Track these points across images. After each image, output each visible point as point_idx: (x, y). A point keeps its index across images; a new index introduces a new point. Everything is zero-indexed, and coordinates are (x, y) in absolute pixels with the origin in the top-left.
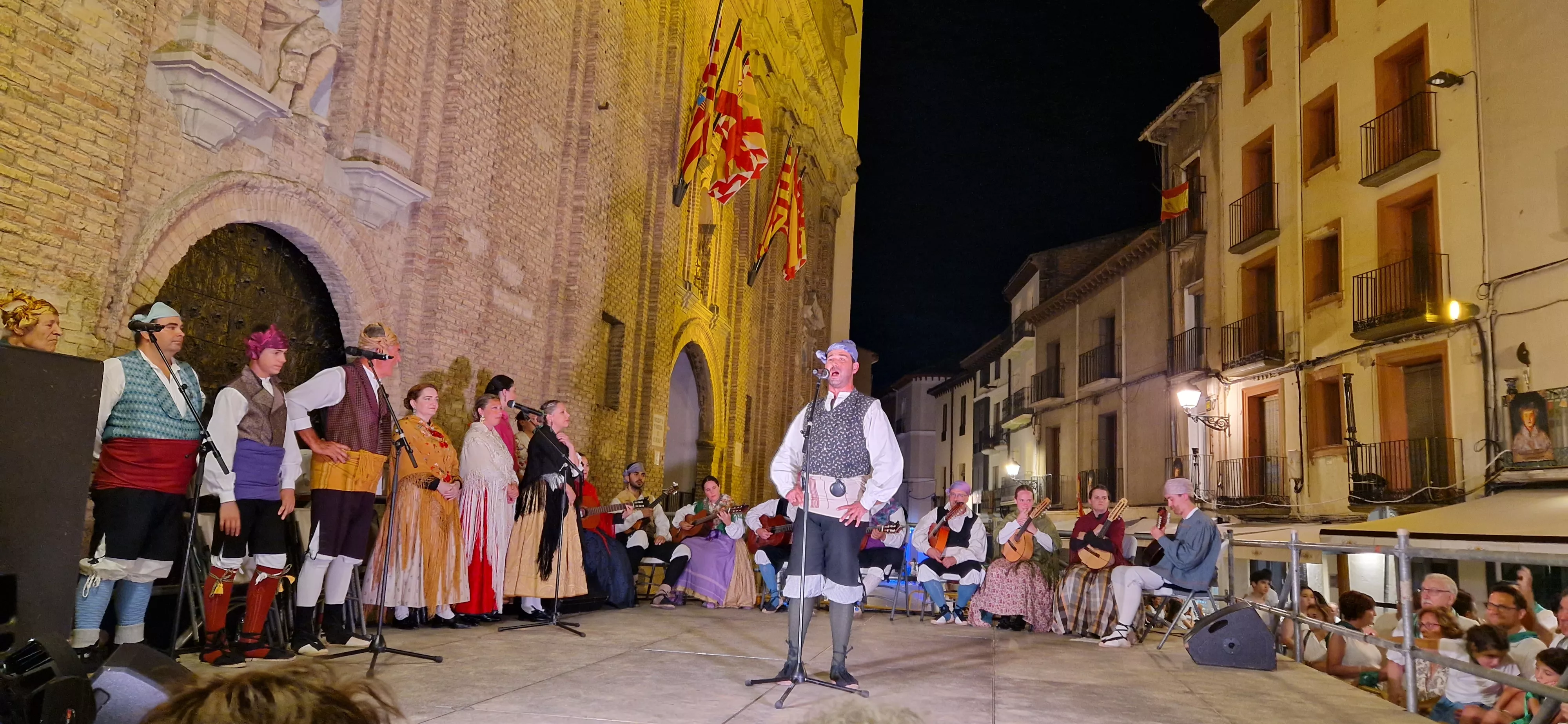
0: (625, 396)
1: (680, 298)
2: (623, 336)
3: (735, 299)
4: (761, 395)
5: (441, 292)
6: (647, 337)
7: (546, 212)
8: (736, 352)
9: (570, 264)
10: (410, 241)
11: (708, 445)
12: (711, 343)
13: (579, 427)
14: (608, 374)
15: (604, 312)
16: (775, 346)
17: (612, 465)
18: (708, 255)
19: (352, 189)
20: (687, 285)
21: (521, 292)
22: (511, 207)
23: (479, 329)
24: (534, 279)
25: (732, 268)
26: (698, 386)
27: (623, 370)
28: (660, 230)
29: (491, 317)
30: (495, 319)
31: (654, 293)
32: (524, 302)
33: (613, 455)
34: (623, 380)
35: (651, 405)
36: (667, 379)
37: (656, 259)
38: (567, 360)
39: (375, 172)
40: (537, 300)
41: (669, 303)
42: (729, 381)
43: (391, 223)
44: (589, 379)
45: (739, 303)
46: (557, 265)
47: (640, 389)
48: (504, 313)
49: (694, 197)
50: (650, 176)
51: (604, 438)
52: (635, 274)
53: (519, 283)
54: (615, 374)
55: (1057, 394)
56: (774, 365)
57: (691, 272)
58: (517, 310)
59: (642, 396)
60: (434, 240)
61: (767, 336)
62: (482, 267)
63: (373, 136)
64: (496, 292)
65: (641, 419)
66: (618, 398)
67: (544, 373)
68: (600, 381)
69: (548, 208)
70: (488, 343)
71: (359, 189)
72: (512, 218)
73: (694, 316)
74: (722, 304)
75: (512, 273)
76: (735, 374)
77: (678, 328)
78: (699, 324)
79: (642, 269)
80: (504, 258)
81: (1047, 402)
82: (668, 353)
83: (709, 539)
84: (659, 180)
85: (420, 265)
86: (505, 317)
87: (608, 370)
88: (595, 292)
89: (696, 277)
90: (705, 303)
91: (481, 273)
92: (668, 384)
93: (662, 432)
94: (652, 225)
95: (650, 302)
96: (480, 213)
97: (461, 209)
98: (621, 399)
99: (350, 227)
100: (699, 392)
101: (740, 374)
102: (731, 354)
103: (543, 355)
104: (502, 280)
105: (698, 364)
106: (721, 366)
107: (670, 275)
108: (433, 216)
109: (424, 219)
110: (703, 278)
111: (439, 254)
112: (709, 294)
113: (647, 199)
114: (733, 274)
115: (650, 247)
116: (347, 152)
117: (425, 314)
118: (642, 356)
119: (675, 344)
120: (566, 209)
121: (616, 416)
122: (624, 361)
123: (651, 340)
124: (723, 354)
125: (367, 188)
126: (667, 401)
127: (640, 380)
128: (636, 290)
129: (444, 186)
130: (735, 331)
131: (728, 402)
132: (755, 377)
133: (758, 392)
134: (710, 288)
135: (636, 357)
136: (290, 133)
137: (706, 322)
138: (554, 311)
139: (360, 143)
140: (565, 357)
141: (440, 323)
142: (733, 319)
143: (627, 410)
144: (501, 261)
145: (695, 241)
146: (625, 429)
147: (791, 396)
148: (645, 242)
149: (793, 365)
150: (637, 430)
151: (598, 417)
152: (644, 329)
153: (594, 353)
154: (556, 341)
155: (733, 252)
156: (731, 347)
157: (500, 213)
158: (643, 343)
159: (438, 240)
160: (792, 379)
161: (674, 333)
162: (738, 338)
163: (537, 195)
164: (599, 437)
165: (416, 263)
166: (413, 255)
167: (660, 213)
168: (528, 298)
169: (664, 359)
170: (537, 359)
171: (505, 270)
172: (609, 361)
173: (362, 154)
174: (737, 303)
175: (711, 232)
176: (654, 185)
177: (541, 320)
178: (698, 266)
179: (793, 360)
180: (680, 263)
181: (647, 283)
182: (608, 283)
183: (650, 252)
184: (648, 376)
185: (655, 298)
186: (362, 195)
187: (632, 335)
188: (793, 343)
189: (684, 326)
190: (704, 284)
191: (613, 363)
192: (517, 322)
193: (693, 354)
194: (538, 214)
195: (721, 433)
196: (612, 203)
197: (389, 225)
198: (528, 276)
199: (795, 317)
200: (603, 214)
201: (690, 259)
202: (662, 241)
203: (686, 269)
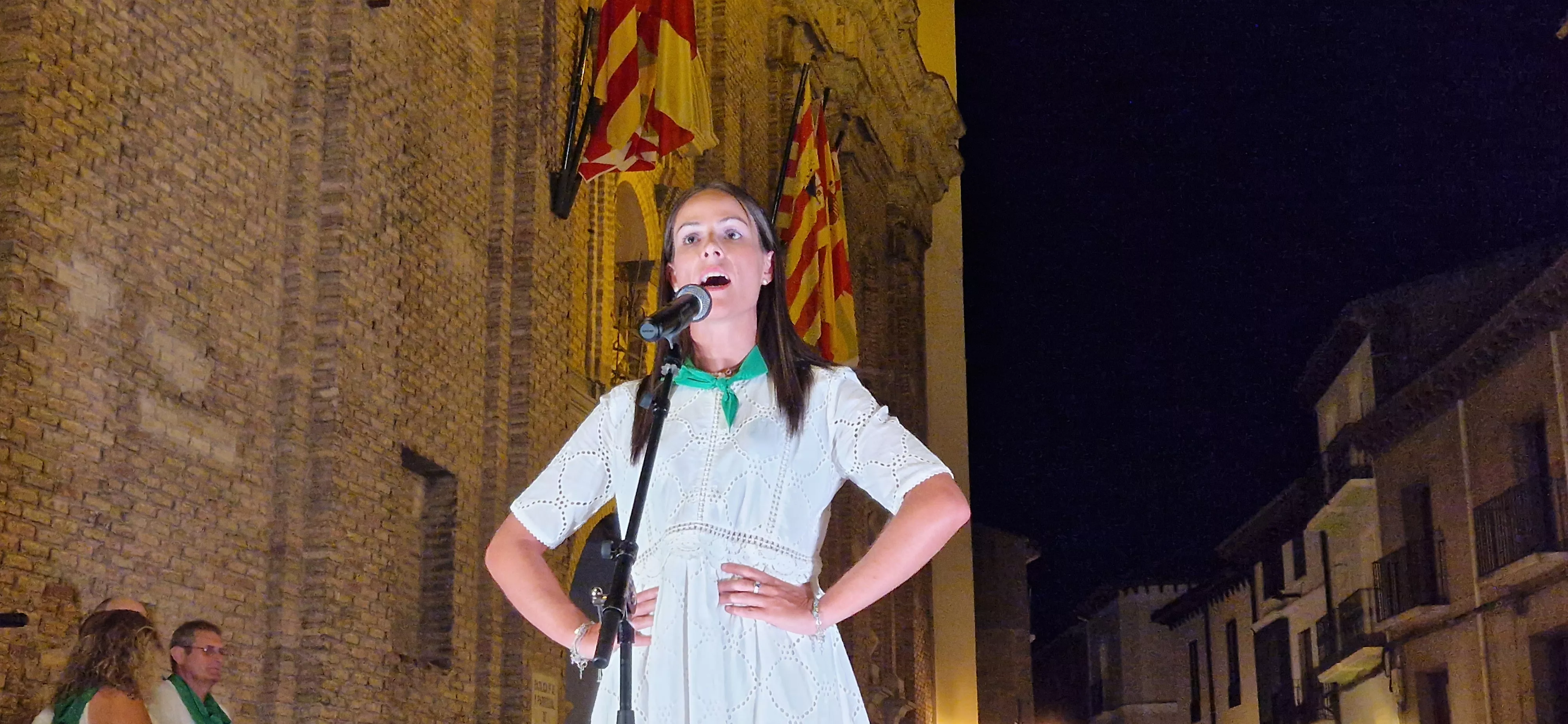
0: (463, 635)
2: (454, 502)
7: (259, 231)
9: (320, 343)
14: (423, 587)
21: (206, 405)
22: (174, 219)
24: (237, 375)
27: (458, 578)
28: (527, 268)
29: (136, 461)
30: (146, 465)
31: (520, 406)
32: (213, 427)
34: (458, 600)
35: (525, 652)
37: (522, 333)
38: (322, 554)
40: (248, 423)
44: (374, 596)
46: (289, 345)
47: (497, 618)
49: (600, 201)
50: (498, 153)
53: (200, 385)
54: (442, 588)
55: (1435, 598)
57: (604, 361)
58: (201, 445)
59: (504, 635)
64: (147, 404)
65: (504, 686)
66: (448, 641)
67: (270, 585)
68: (406, 602)
69: (262, 220)
70: (131, 518)
72: (179, 242)
75: (182, 364)
79: (492, 354)
80: (162, 329)
81: (1414, 615)
84: (518, 163)
86: (169, 460)
87: (423, 578)
88: (381, 402)
94: (507, 259)
95: (512, 422)
96: (96, 227)
97: (50, 217)
98: (456, 644)
103: (265, 545)
104: (159, 378)
107: (554, 364)
113: (493, 204)
115: (506, 307)
120: (304, 223)
121: (447, 680)
122: (458, 556)
128: (478, 401)
138: (287, 447)
140: (316, 547)
143: (471, 667)
144: (157, 335)
145: (613, 295)
146: (468, 710)
148: (494, 296)
150: (496, 712)
151: (401, 683)
152: (501, 485)
153: (384, 536)
154: (295, 514)
157: (150, 231)
163: (236, 191)
167: (525, 233)
168: (223, 417)
170: (250, 555)
171: (166, 358)
172: (425, 557)
175: (648, 278)
176: (509, 174)
177: (258, 466)
180: (578, 343)
181: (502, 385)
182: (412, 385)
183: (505, 317)
185: (523, 415)
187: (473, 496)
191: (433, 562)
192: (200, 472)
194: (241, 234)
196: (415, 212)
200: (392, 233)
201: (599, 334)
202: (533, 294)
203: (593, 352)
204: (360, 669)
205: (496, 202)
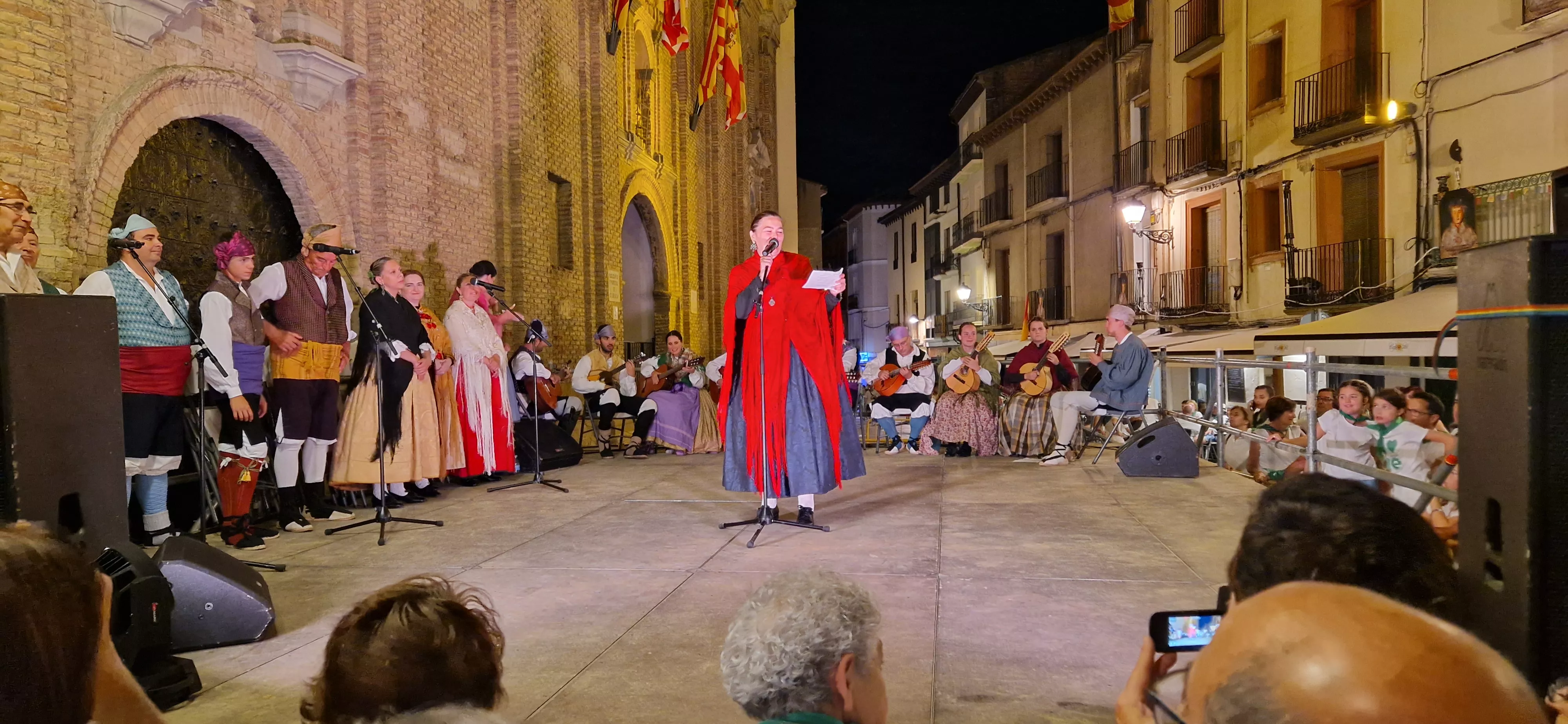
0: (578, 254)
1: (623, 150)
2: (571, 195)
3: (678, 145)
4: (712, 240)
5: (388, 169)
6: (594, 194)
7: (481, 75)
8: (684, 201)
9: (511, 128)
10: (351, 119)
11: (664, 295)
12: (658, 194)
13: (537, 290)
14: (559, 234)
15: (549, 172)
16: (722, 190)
17: (572, 324)
18: (647, 102)
19: (287, 72)
20: (629, 136)
21: (465, 161)
22: (445, 74)
23: (429, 203)
24: (477, 145)
25: (673, 113)
26: (650, 238)
27: (574, 230)
28: (597, 82)
29: (439, 189)
30: (443, 191)
31: (597, 149)
32: (469, 170)
33: (573, 314)
34: (574, 239)
35: (605, 261)
36: (618, 234)
37: (596, 113)
38: (519, 225)
39: (307, 53)
40: (483, 167)
41: (613, 158)
42: (679, 229)
43: (329, 103)
44: (542, 242)
45: (683, 150)
46: (498, 129)
47: (592, 247)
48: (451, 184)
49: (628, 42)
50: (581, 25)
51: (562, 298)
52: (576, 130)
53: (462, 152)
54: (567, 234)
55: (1006, 216)
56: (722, 209)
57: (632, 122)
58: (465, 179)
59: (595, 254)
60: (373, 117)
61: (714, 180)
62: (425, 140)
63: (300, 15)
64: (441, 163)
65: (596, 276)
66: (571, 258)
67: (497, 239)
68: (553, 241)
69: (482, 70)
70: (439, 215)
71: (294, 71)
72: (447, 85)
73: (638, 167)
74: (666, 152)
75: (454, 142)
76: (684, 222)
77: (624, 180)
78: (644, 175)
79: (583, 124)
80: (444, 127)
81: (996, 225)
82: (617, 209)
83: (674, 392)
84: (591, 29)
85: (364, 144)
86: (452, 187)
87: (559, 230)
88: (539, 154)
89: (637, 126)
90: (648, 152)
91: (424, 146)
92: (620, 239)
93: (618, 288)
94: (588, 77)
95: (594, 158)
96: (416, 84)
97: (397, 82)
98: (575, 259)
99: (291, 112)
100: (651, 243)
101: (689, 222)
102: (679, 202)
103: (494, 222)
104: (445, 150)
105: (647, 215)
106: (670, 216)
107: (611, 129)
108: (370, 91)
109: (362, 96)
110: (645, 126)
111: (380, 131)
112: (652, 142)
113: (580, 49)
114: (675, 119)
115: (588, 100)
116: (277, 35)
117: (376, 193)
118: (591, 214)
119: (622, 198)
120: (500, 70)
121: (571, 275)
122: (574, 220)
123: (598, 197)
124: (671, 203)
125: (301, 70)
126: (620, 256)
127: (591, 237)
128: (579, 147)
129: (377, 60)
130: (681, 179)
131: (680, 251)
132: (705, 222)
133: (709, 238)
134: (653, 136)
135: (585, 214)
136: (218, 20)
137: (651, 173)
138: (500, 177)
139: (288, 23)
140: (516, 222)
141: (390, 201)
142: (678, 167)
143: (581, 269)
144: (442, 130)
145: (633, 90)
146: (581, 287)
148: (583, 96)
149: (742, 208)
150: (593, 288)
151: (554, 279)
152: (590, 186)
153: (543, 215)
154: (506, 207)
155: (672, 97)
156: (679, 195)
157: (436, 82)
158: (591, 200)
159: (377, 117)
160: (740, 221)
161: (621, 187)
162: (685, 186)
163: (470, 57)
164: (557, 297)
165: (359, 142)
166: (356, 134)
167: (595, 63)
168: (473, 165)
169: (612, 215)
170: (488, 227)
171: (447, 140)
172: (559, 220)
173: (292, 35)
174: (681, 150)
175: (649, 78)
176: (587, 34)
177: (489, 187)
178: (638, 114)
179: (740, 202)
180: (620, 113)
181: (589, 139)
182: (550, 142)
183: (589, 105)
184: (600, 233)
185: (599, 153)
186: (298, 78)
187: (579, 193)
188: (740, 184)
189: (630, 178)
190: (646, 133)
191: (562, 222)
192: (465, 191)
193: (641, 205)
194: (473, 78)
195: (675, 282)
196: (547, 59)
197: (328, 106)
198: (470, 143)
199: (741, 159)
200: (539, 71)
201: (629, 109)
202: (601, 95)
203: (627, 119)
204: (538, 275)
205: (582, 49)
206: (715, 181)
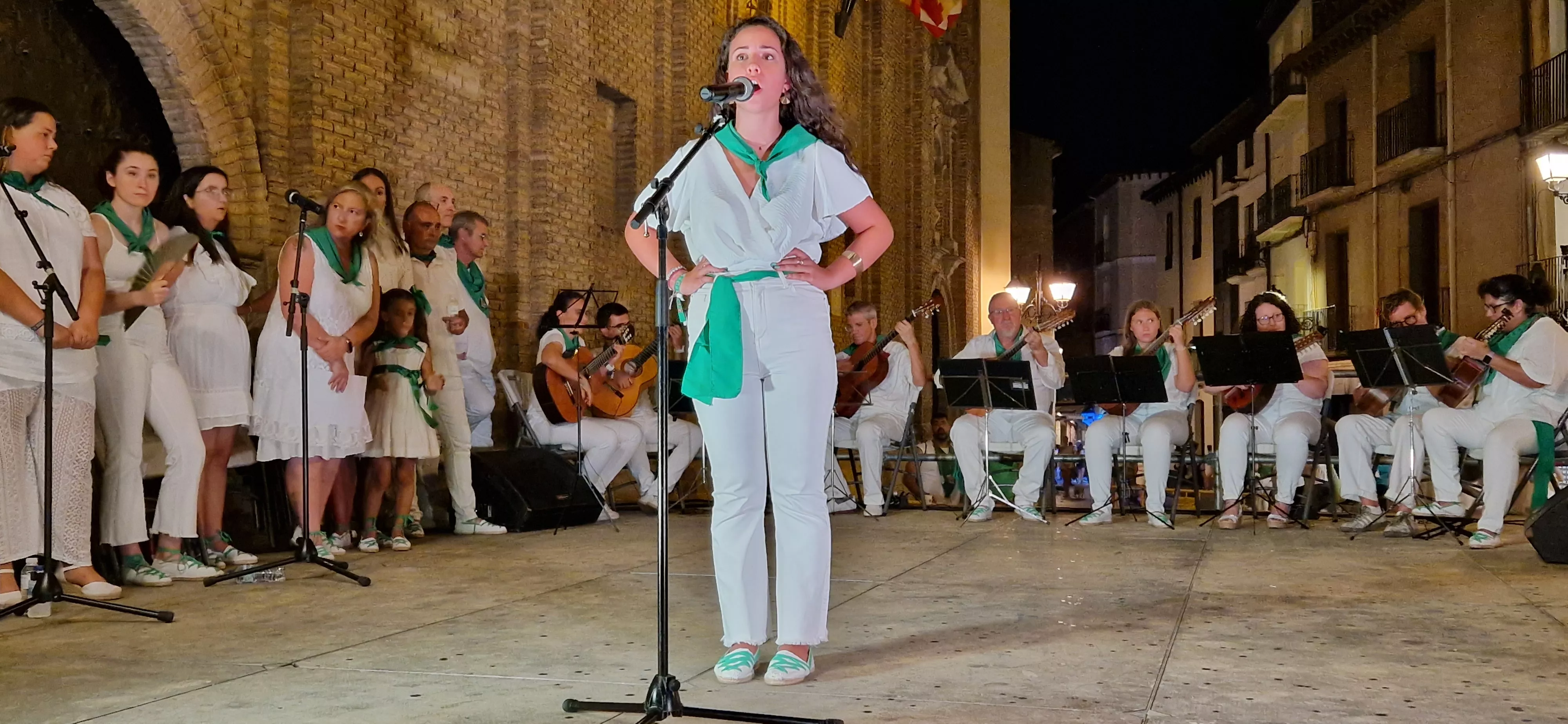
2: (636, 120)
5: (316, 50)
6: (673, 121)
9: (534, 6)
14: (616, 180)
15: (598, 81)
21: (458, 52)
24: (477, 30)
25: (810, 9)
27: (640, 173)
29: (410, 92)
30: (417, 96)
31: (679, 51)
32: (463, 68)
38: (543, 157)
40: (487, 64)
41: (705, 66)
44: (580, 185)
45: (822, 65)
46: (513, 7)
48: (431, 85)
52: (646, 21)
53: (452, 38)
55: (1343, 180)
58: (455, 81)
61: (874, 116)
64: (415, 52)
67: (508, 178)
68: (605, 190)
70: (410, 132)
75: (438, 23)
79: (658, 13)
81: (1328, 194)
86: (433, 91)
87: (616, 173)
88: (580, 50)
91: (382, 20)
95: (674, 69)
103: (503, 150)
104: (423, 33)
107: (704, 23)
114: (811, 19)
117: (294, 86)
122: (640, 159)
123: (680, 125)
128: (650, 48)
135: (658, 151)
138: (515, 82)
140: (539, 152)
141: (318, 100)
144: (419, 3)
147: (918, 208)
149: (919, 161)
151: (601, 245)
152: (668, 108)
154: (523, 128)
158: (668, 130)
160: (918, 183)
165: (272, 5)
168: (470, 61)
170: (494, 158)
171: (427, 17)
172: (616, 159)
177: (495, 95)
179: (918, 153)
181: (667, 35)
182: (602, 36)
185: (681, 57)
187: (649, 119)
188: (917, 125)
191: (623, 162)
192: (456, 100)
198: (467, 25)
199: (918, 86)
206: (877, 117)
